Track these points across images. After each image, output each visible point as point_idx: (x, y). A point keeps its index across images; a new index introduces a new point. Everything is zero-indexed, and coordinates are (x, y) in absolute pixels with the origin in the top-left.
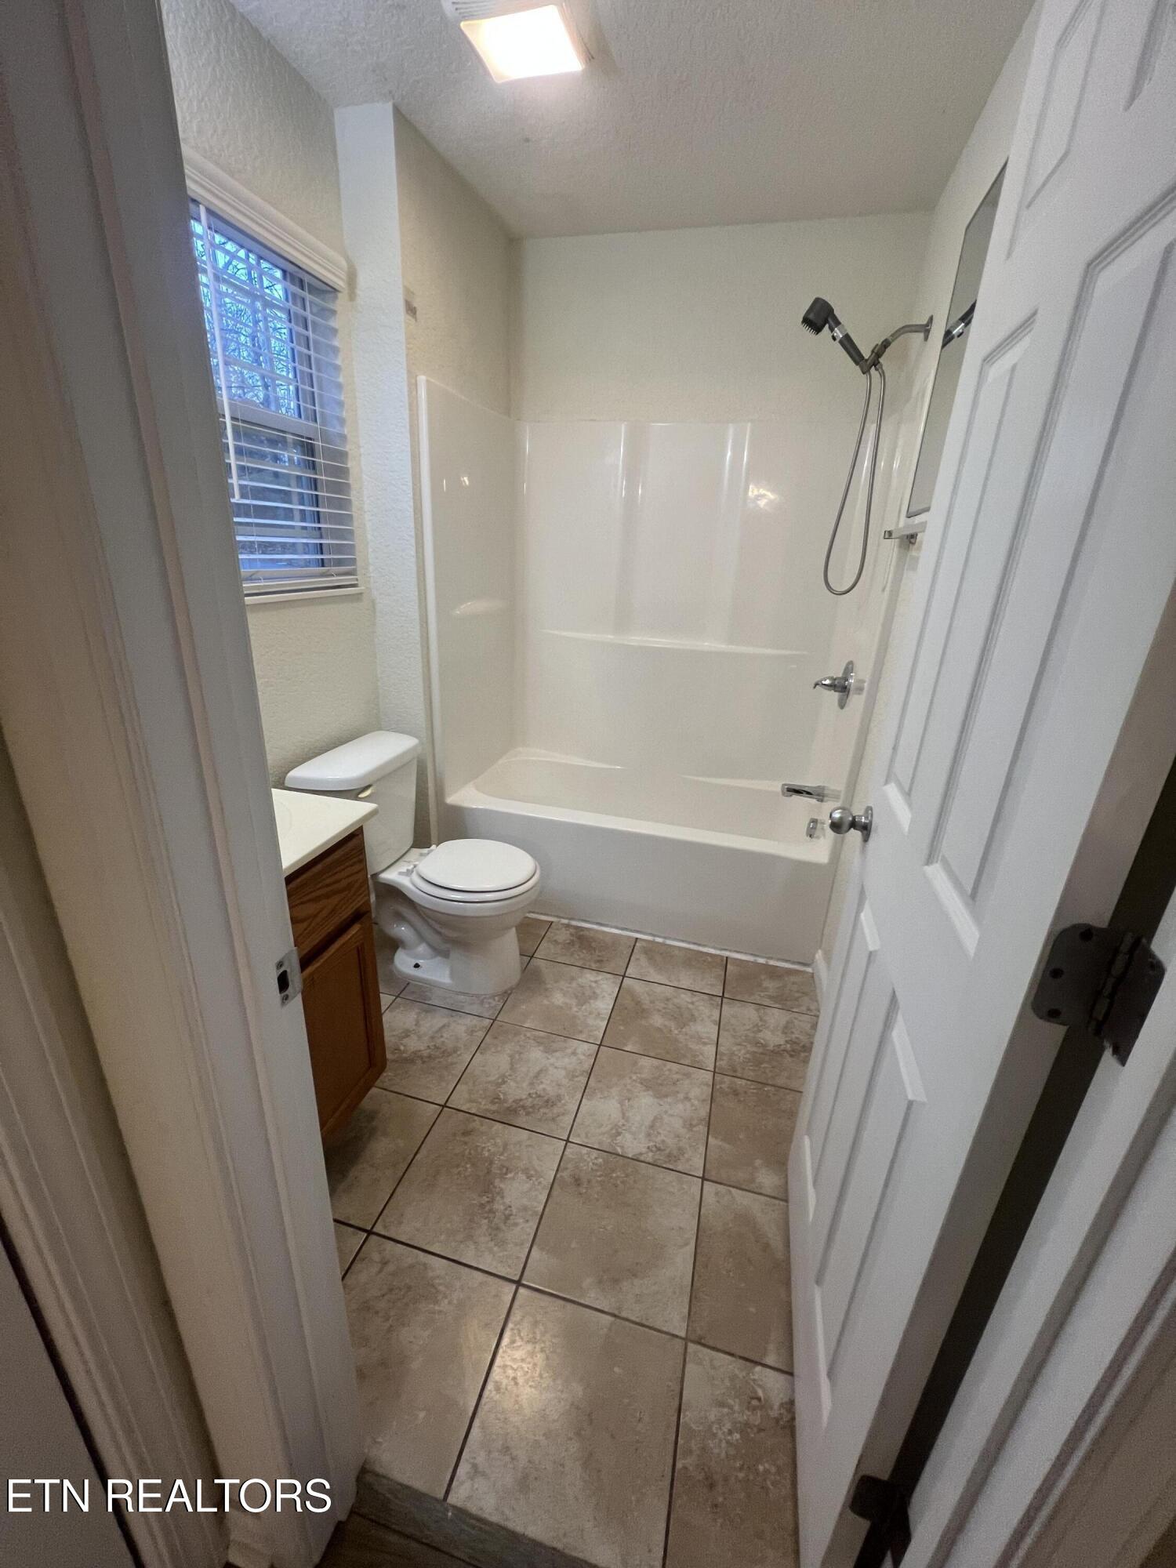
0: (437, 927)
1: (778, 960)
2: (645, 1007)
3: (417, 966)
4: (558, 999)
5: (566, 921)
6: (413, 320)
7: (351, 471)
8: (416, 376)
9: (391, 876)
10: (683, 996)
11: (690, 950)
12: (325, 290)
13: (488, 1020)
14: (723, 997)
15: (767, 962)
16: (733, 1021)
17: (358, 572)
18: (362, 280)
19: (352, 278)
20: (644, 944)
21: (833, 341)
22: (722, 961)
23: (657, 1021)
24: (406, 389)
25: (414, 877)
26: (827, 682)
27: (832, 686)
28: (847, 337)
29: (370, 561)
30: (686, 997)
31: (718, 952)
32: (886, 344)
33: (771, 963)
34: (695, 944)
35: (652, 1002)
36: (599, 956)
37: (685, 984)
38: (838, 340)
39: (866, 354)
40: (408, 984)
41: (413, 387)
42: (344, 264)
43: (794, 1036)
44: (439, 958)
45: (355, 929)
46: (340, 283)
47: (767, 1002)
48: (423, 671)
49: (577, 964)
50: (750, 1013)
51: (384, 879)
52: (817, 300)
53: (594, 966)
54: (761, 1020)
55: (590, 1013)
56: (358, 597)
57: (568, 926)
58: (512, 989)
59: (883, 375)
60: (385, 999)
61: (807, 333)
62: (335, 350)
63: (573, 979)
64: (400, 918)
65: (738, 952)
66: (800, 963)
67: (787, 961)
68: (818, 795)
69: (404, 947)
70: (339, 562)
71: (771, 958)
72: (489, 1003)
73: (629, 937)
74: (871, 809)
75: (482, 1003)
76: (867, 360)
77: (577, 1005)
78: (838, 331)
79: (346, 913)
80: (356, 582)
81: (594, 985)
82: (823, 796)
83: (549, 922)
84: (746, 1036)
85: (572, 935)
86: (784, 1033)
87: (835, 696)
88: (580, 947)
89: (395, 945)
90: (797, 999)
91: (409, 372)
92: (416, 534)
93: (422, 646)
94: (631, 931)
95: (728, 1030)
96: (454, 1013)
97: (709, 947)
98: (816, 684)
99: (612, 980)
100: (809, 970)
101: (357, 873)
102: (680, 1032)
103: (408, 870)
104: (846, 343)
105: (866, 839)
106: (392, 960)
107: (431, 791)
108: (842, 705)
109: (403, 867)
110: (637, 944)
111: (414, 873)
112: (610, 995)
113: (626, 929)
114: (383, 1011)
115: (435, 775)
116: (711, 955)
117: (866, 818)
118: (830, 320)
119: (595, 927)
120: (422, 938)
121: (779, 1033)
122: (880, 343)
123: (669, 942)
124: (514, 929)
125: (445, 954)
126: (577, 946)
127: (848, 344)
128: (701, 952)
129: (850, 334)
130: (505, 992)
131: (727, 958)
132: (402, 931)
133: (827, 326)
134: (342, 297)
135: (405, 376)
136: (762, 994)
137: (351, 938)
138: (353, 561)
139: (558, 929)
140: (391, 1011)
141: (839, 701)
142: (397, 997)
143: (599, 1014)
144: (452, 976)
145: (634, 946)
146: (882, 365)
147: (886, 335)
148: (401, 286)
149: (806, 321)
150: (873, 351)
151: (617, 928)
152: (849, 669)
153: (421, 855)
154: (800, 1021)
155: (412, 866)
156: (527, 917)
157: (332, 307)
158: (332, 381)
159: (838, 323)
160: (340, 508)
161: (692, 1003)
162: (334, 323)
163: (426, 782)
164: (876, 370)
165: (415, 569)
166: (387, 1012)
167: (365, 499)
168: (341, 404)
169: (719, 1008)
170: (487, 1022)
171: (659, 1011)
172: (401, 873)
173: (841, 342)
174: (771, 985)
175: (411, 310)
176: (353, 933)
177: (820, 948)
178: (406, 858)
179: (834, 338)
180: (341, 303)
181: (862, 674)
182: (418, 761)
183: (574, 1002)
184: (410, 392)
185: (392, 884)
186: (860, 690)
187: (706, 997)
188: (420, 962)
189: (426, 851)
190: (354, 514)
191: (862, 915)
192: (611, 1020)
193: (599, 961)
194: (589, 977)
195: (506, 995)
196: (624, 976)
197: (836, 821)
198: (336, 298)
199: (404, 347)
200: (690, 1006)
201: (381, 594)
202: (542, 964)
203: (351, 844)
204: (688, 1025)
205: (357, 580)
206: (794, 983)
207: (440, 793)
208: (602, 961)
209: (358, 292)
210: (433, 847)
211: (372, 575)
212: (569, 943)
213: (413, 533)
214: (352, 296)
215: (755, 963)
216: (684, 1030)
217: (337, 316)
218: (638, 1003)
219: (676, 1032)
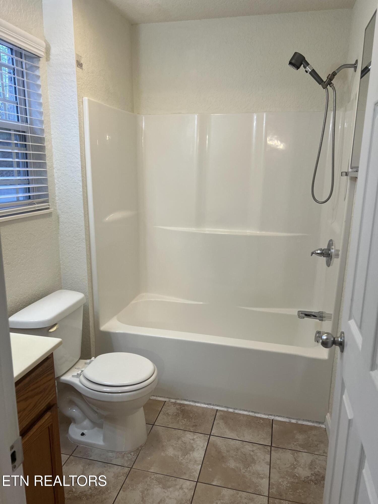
0: (95, 408)
1: (304, 420)
2: (224, 455)
3: (83, 434)
4: (170, 452)
5: (173, 401)
6: (81, 70)
7: (46, 147)
8: (83, 97)
9: (68, 378)
10: (247, 446)
11: (249, 416)
12: (34, 57)
13: (127, 468)
14: (271, 446)
15: (297, 422)
16: (278, 462)
17: (50, 201)
18: (54, 51)
19: (48, 50)
20: (222, 413)
21: (306, 73)
22: (270, 422)
23: (232, 464)
24: (77, 104)
25: (82, 377)
26: (319, 252)
27: (322, 254)
28: (313, 70)
29: (56, 194)
30: (248, 448)
31: (266, 417)
32: (334, 74)
33: (300, 422)
34: (252, 412)
35: (228, 451)
36: (194, 423)
37: (247, 438)
38: (309, 72)
39: (325, 79)
40: (77, 447)
41: (81, 103)
42: (44, 44)
43: (316, 470)
44: (96, 429)
45: (48, 415)
46: (41, 53)
47: (299, 449)
48: (87, 254)
49: (181, 428)
50: (288, 456)
51: (64, 380)
52: (296, 53)
53: (192, 429)
54: (296, 460)
55: (190, 461)
56: (50, 215)
57: (175, 404)
58: (141, 447)
59: (334, 89)
60: (64, 457)
61: (292, 69)
62: (39, 86)
63: (179, 438)
64: (72, 403)
65: (279, 416)
66: (317, 422)
67: (309, 421)
68: (320, 317)
69: (75, 423)
70: (39, 197)
71: (299, 419)
72: (128, 457)
73: (212, 409)
74: (344, 334)
75: (123, 457)
76: (325, 82)
77: (182, 456)
78: (308, 68)
79: (43, 406)
80: (49, 207)
81: (192, 441)
82: (323, 318)
83: (164, 401)
84: (287, 472)
85: (178, 409)
86: (310, 469)
87: (323, 259)
88: (182, 417)
89: (69, 421)
90: (316, 446)
91: (78, 96)
92: (83, 180)
93: (86, 240)
94: (213, 405)
95: (275, 468)
96: (106, 465)
97: (261, 413)
98: (312, 253)
99: (203, 438)
100: (323, 426)
101: (50, 380)
102: (246, 471)
103: (78, 374)
104: (313, 73)
105: (342, 351)
106: (67, 430)
107: (91, 324)
108: (328, 264)
109: (75, 372)
110: (218, 414)
111: (82, 376)
112: (202, 448)
113: (210, 404)
114: (62, 465)
115: (94, 314)
116: (263, 419)
117: (341, 338)
118: (303, 63)
119: (191, 403)
120: (86, 416)
121: (307, 469)
122: (331, 73)
123: (237, 411)
124: (142, 408)
125: (100, 426)
126: (181, 416)
127: (314, 74)
128: (257, 417)
129: (315, 69)
130: (138, 449)
131: (273, 420)
132: (74, 412)
133: (302, 65)
134: (43, 60)
135: (76, 98)
136: (295, 444)
137: (45, 421)
138: (47, 196)
139: (169, 406)
140: (67, 466)
141: (326, 262)
142: (70, 456)
143: (196, 461)
144: (104, 440)
145: (216, 415)
146: (333, 84)
147: (334, 70)
148: (74, 54)
149: (290, 63)
150: (328, 78)
151: (205, 404)
152: (331, 243)
153: (86, 363)
154: (319, 460)
155: (80, 371)
156: (150, 399)
157: (37, 66)
158: (37, 102)
159: (308, 64)
160: (40, 167)
161: (253, 451)
162: (37, 73)
163: (88, 319)
164: (331, 87)
165: (82, 198)
166: (64, 465)
167: (54, 161)
168: (41, 113)
169: (269, 453)
170: (127, 470)
171: (232, 457)
172: (73, 376)
173: (310, 73)
174: (300, 437)
175: (79, 65)
176: (46, 418)
177: (328, 412)
178: (76, 366)
179: (307, 72)
180: (42, 63)
181: (338, 246)
182: (84, 307)
183: (180, 453)
184: (79, 106)
185: (68, 383)
186: (337, 255)
187: (261, 446)
188: (85, 432)
189: (88, 361)
190: (47, 170)
191: (344, 397)
192: (203, 465)
193: (194, 426)
194: (189, 436)
195: (138, 451)
196: (210, 435)
197: (324, 341)
198: (39, 60)
199: (76, 84)
200: (252, 453)
201: (62, 212)
202: (160, 429)
203: (46, 364)
204: (251, 466)
205: (49, 205)
206: (315, 435)
207: (97, 324)
208: (196, 425)
209: (51, 57)
210: (93, 358)
211: (57, 202)
212: (176, 415)
213: (81, 179)
214: (48, 59)
215: (290, 423)
216: (248, 469)
217: (40, 69)
218: (220, 452)
219: (243, 471)
